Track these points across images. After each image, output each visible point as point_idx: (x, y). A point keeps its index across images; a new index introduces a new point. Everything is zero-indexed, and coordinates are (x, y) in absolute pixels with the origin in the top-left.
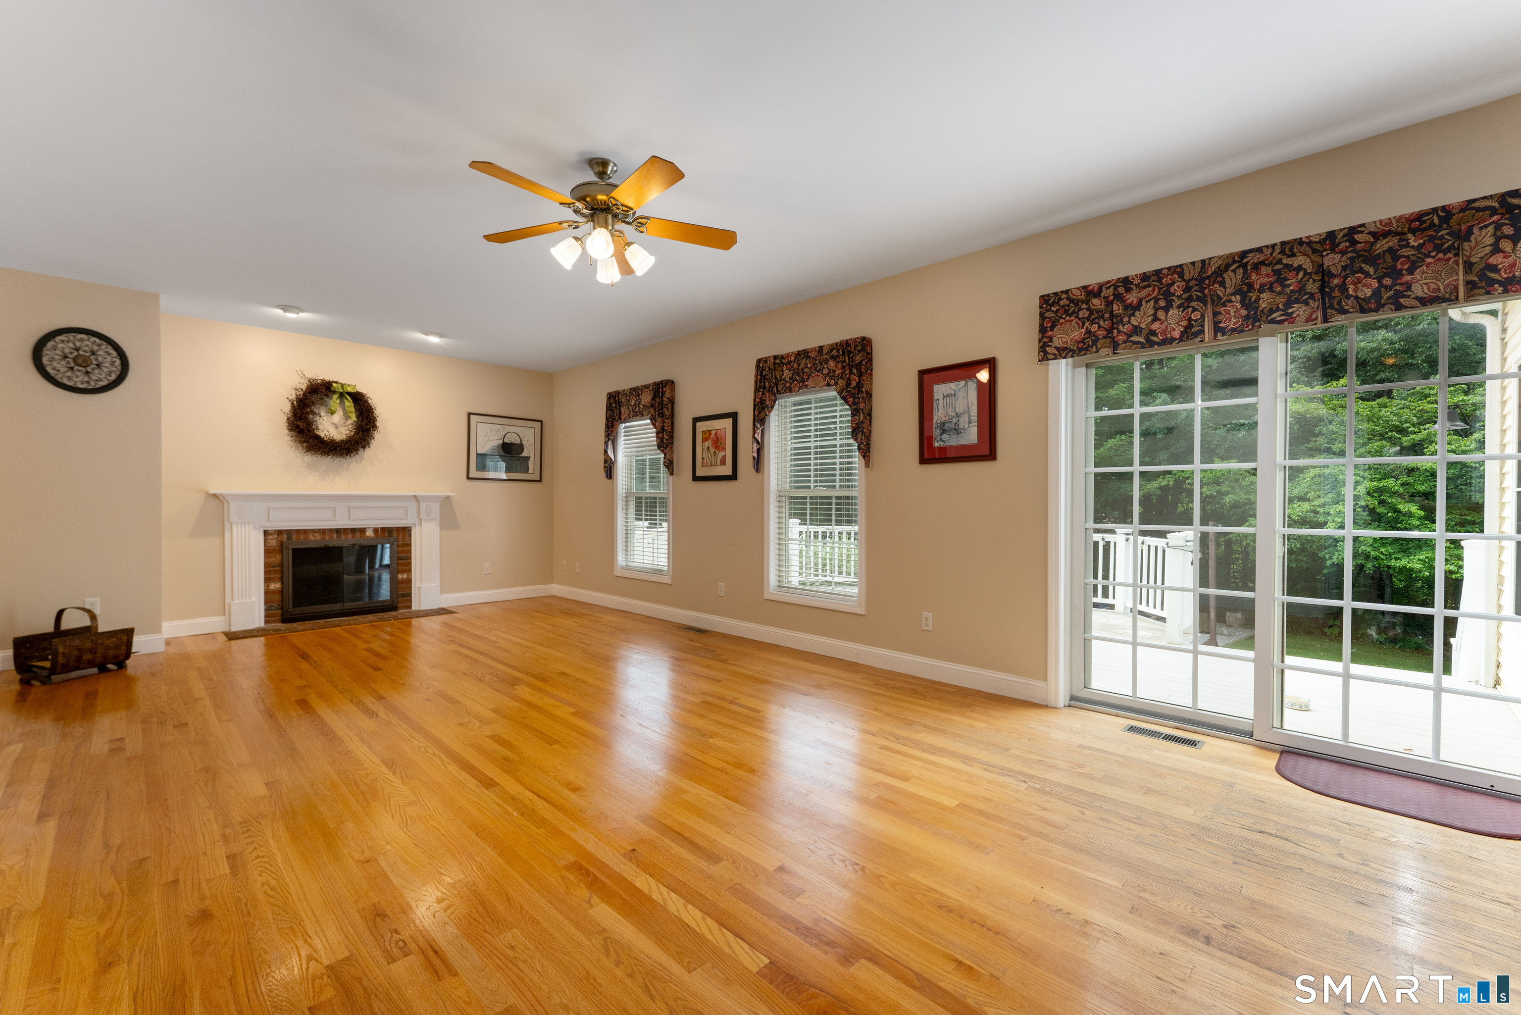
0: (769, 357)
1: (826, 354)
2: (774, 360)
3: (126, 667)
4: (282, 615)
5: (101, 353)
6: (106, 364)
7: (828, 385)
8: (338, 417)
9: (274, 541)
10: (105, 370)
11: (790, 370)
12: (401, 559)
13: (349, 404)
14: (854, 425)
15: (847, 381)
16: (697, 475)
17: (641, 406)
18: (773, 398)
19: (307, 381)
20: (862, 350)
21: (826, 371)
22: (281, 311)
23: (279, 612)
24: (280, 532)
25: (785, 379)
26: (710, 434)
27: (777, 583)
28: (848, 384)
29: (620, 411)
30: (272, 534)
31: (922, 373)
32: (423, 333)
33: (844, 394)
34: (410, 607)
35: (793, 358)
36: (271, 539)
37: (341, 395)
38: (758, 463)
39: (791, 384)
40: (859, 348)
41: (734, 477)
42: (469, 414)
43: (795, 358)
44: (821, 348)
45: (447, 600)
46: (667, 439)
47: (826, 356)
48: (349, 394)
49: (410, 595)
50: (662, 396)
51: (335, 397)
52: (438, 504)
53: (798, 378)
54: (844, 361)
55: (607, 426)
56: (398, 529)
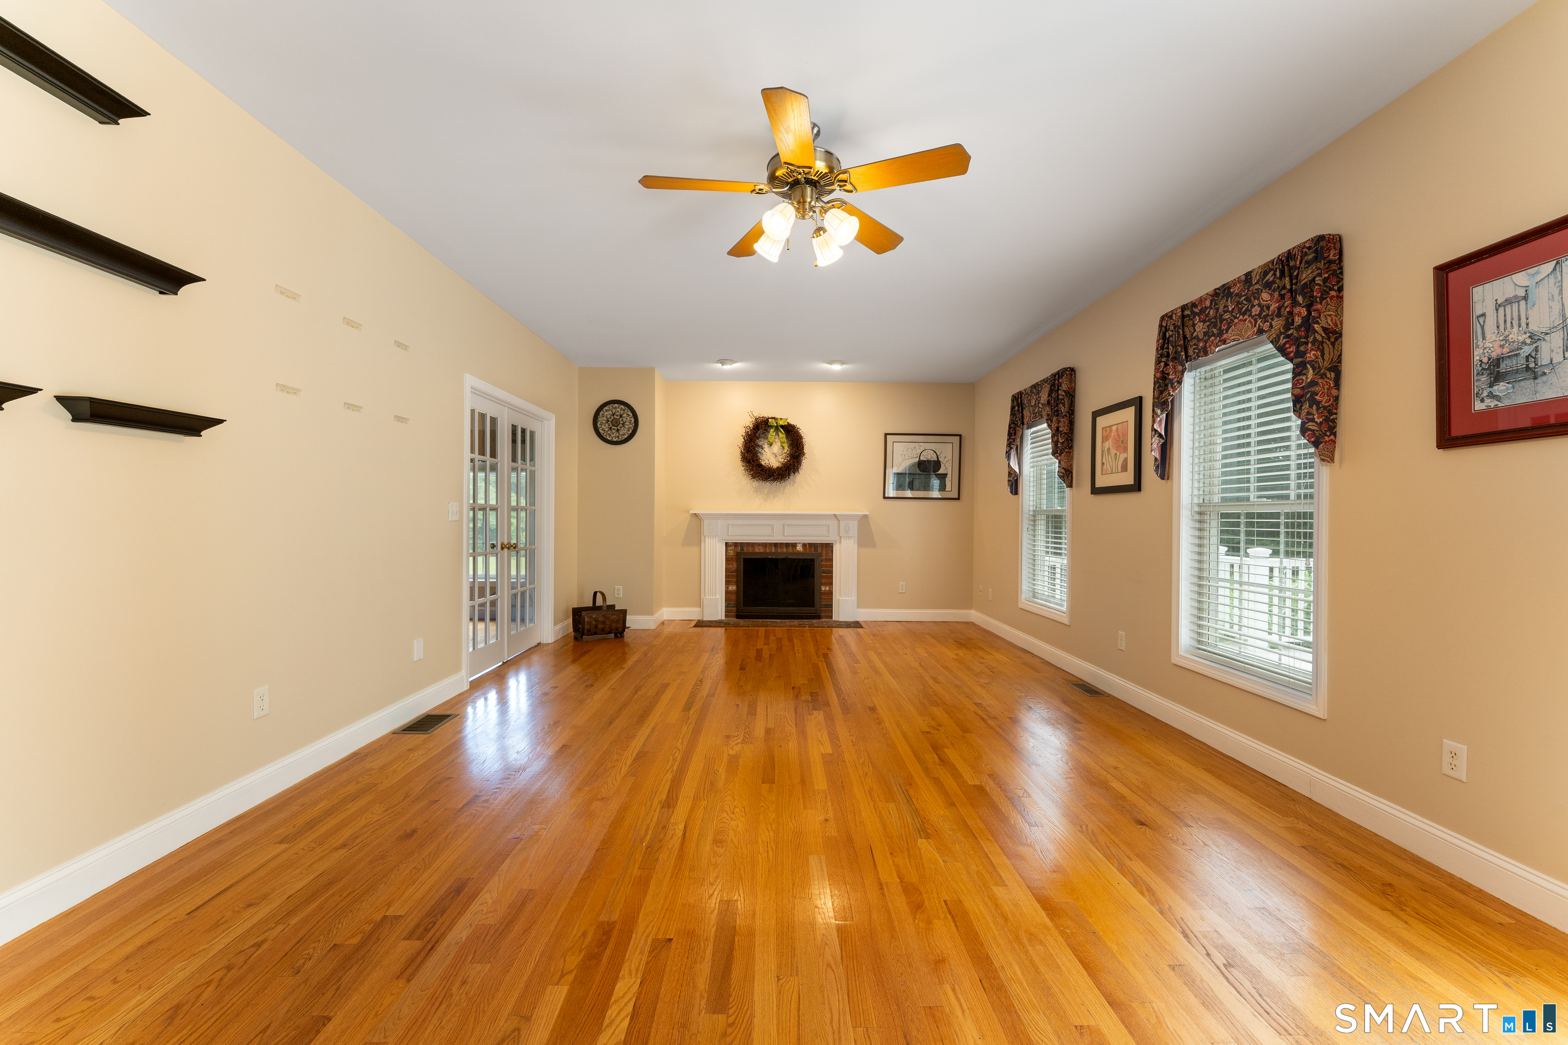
0: (1176, 309)
1: (1256, 284)
2: (1182, 311)
3: (624, 637)
4: (737, 611)
5: (625, 415)
6: (627, 423)
7: (1260, 332)
8: (776, 448)
9: (732, 552)
10: (627, 427)
11: (1204, 321)
12: (824, 573)
13: (782, 435)
14: (1298, 391)
15: (1287, 319)
16: (1097, 486)
17: (1040, 406)
18: (1180, 368)
19: (754, 420)
20: (1316, 259)
21: (1256, 310)
22: (720, 365)
23: (734, 609)
24: (736, 544)
25: (1197, 337)
26: (1111, 431)
27: (1195, 644)
28: (1289, 324)
29: (1023, 415)
30: (731, 546)
31: (1443, 272)
32: (827, 363)
33: (1282, 341)
34: (831, 617)
35: (1208, 303)
36: (730, 550)
37: (777, 428)
38: (1164, 466)
39: (1206, 342)
40: (1310, 257)
41: (1137, 486)
42: (886, 435)
43: (1211, 301)
44: (1248, 275)
45: (864, 615)
46: (1063, 443)
47: (1257, 286)
48: (782, 426)
49: (831, 606)
50: (1058, 390)
51: (772, 430)
52: (856, 522)
53: (1215, 331)
54: (1284, 287)
55: (1010, 434)
56: (822, 545)
